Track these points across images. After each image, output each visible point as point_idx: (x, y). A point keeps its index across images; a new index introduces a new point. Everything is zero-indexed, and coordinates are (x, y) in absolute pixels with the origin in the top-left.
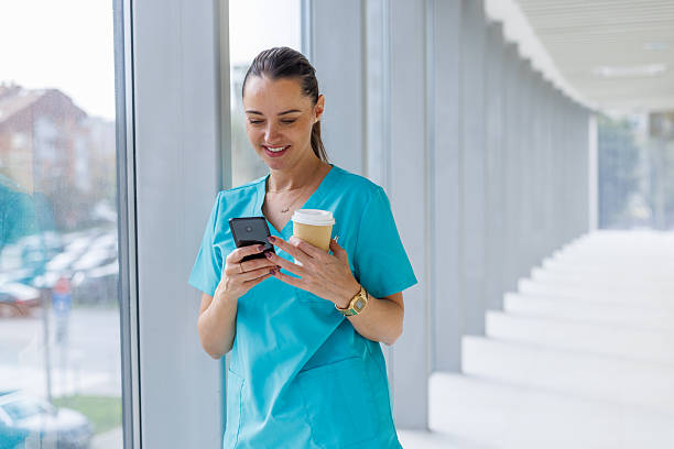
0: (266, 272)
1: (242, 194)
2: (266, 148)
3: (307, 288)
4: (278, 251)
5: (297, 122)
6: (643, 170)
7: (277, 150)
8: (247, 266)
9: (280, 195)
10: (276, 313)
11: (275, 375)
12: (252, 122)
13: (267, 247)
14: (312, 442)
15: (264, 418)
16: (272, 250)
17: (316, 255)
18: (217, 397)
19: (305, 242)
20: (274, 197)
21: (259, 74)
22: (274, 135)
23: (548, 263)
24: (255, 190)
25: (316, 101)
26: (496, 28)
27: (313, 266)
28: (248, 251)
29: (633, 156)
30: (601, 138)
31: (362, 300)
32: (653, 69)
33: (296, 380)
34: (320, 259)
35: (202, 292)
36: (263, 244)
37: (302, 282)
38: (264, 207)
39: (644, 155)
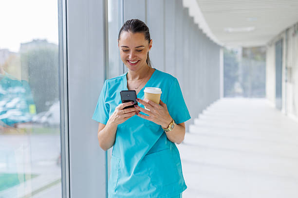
0: (134, 113)
1: (116, 81)
2: (128, 61)
3: (152, 120)
4: (140, 104)
5: (143, 51)
6: (240, 72)
7: (134, 62)
8: (126, 111)
9: (134, 82)
10: (135, 131)
11: (135, 157)
12: (124, 51)
13: (135, 103)
14: (151, 185)
15: (130, 175)
16: (137, 104)
17: (156, 106)
18: (104, 167)
19: (151, 101)
20: (131, 82)
21: (127, 31)
22: (133, 56)
23: (205, 112)
24: (121, 79)
25: (149, 42)
26: (186, 10)
27: (155, 111)
28: (127, 104)
29: (236, 66)
30: (225, 58)
31: (174, 125)
32: (249, 29)
33: (144, 159)
34: (157, 107)
35: (99, 123)
36: (133, 101)
37: (150, 117)
38: (128, 86)
39: (240, 66)
